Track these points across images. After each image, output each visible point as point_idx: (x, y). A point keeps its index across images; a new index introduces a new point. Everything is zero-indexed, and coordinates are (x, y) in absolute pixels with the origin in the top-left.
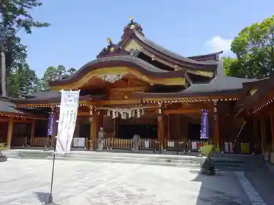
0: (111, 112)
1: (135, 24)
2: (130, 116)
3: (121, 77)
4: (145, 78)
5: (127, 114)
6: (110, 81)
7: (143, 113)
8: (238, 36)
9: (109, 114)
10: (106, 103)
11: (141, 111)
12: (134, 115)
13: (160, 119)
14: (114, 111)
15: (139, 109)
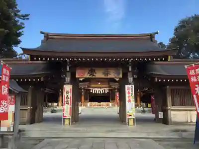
2: (102, 92)
7: (108, 91)
9: (91, 91)
14: (94, 89)
15: (106, 89)
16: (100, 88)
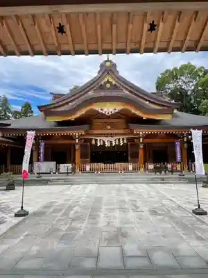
0: (96, 140)
2: (113, 144)
3: (117, 111)
4: (138, 113)
5: (111, 142)
6: (106, 113)
7: (125, 142)
8: (160, 76)
9: (94, 142)
10: (91, 132)
11: (123, 139)
12: (117, 143)
13: (141, 146)
14: (99, 139)
15: (121, 138)
16: (111, 135)
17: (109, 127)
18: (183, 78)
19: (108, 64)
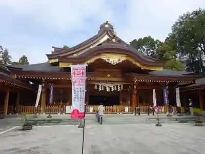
0: (98, 86)
1: (109, 24)
2: (113, 90)
3: (120, 61)
4: (138, 64)
5: (111, 88)
6: (112, 63)
9: (96, 87)
12: (115, 89)
13: (135, 92)
15: (119, 84)
17: (109, 75)
18: (144, 47)
19: (107, 26)
